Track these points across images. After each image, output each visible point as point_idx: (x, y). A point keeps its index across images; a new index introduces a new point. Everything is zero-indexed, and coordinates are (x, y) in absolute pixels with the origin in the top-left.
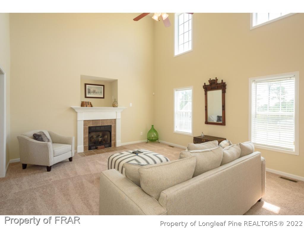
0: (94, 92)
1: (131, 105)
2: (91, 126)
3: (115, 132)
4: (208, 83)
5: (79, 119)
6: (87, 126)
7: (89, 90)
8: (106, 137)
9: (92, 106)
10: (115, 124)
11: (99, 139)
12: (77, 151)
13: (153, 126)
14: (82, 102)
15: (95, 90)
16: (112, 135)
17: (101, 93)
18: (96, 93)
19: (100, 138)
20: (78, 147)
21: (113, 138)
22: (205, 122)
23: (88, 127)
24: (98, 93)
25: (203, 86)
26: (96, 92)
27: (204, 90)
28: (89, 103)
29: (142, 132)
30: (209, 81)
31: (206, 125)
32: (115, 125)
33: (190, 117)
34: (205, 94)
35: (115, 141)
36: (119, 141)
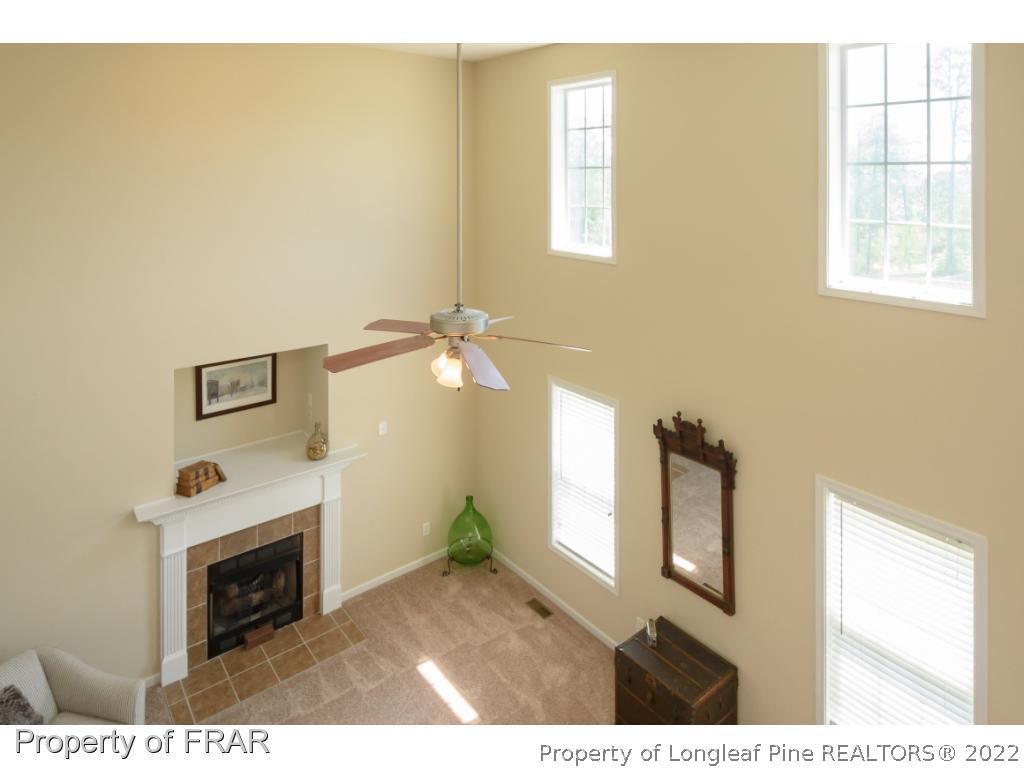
0: (235, 387)
1: (382, 428)
2: (220, 560)
3: (318, 554)
4: (669, 425)
5: (167, 552)
6: (200, 565)
7: (213, 385)
8: (281, 582)
9: (221, 479)
10: (318, 523)
11: (251, 599)
12: (160, 678)
13: (472, 498)
14: (180, 472)
15: (235, 380)
16: (305, 572)
17: (263, 383)
18: (244, 389)
19: (254, 595)
20: (166, 660)
21: (307, 583)
22: (663, 568)
23: (205, 566)
24: (252, 386)
25: (654, 426)
26: (242, 385)
27: (657, 440)
28: (211, 469)
29: (426, 525)
30: (674, 418)
31: (663, 579)
32: (315, 527)
33: (610, 514)
34: (661, 462)
35: (319, 589)
36: (334, 591)
